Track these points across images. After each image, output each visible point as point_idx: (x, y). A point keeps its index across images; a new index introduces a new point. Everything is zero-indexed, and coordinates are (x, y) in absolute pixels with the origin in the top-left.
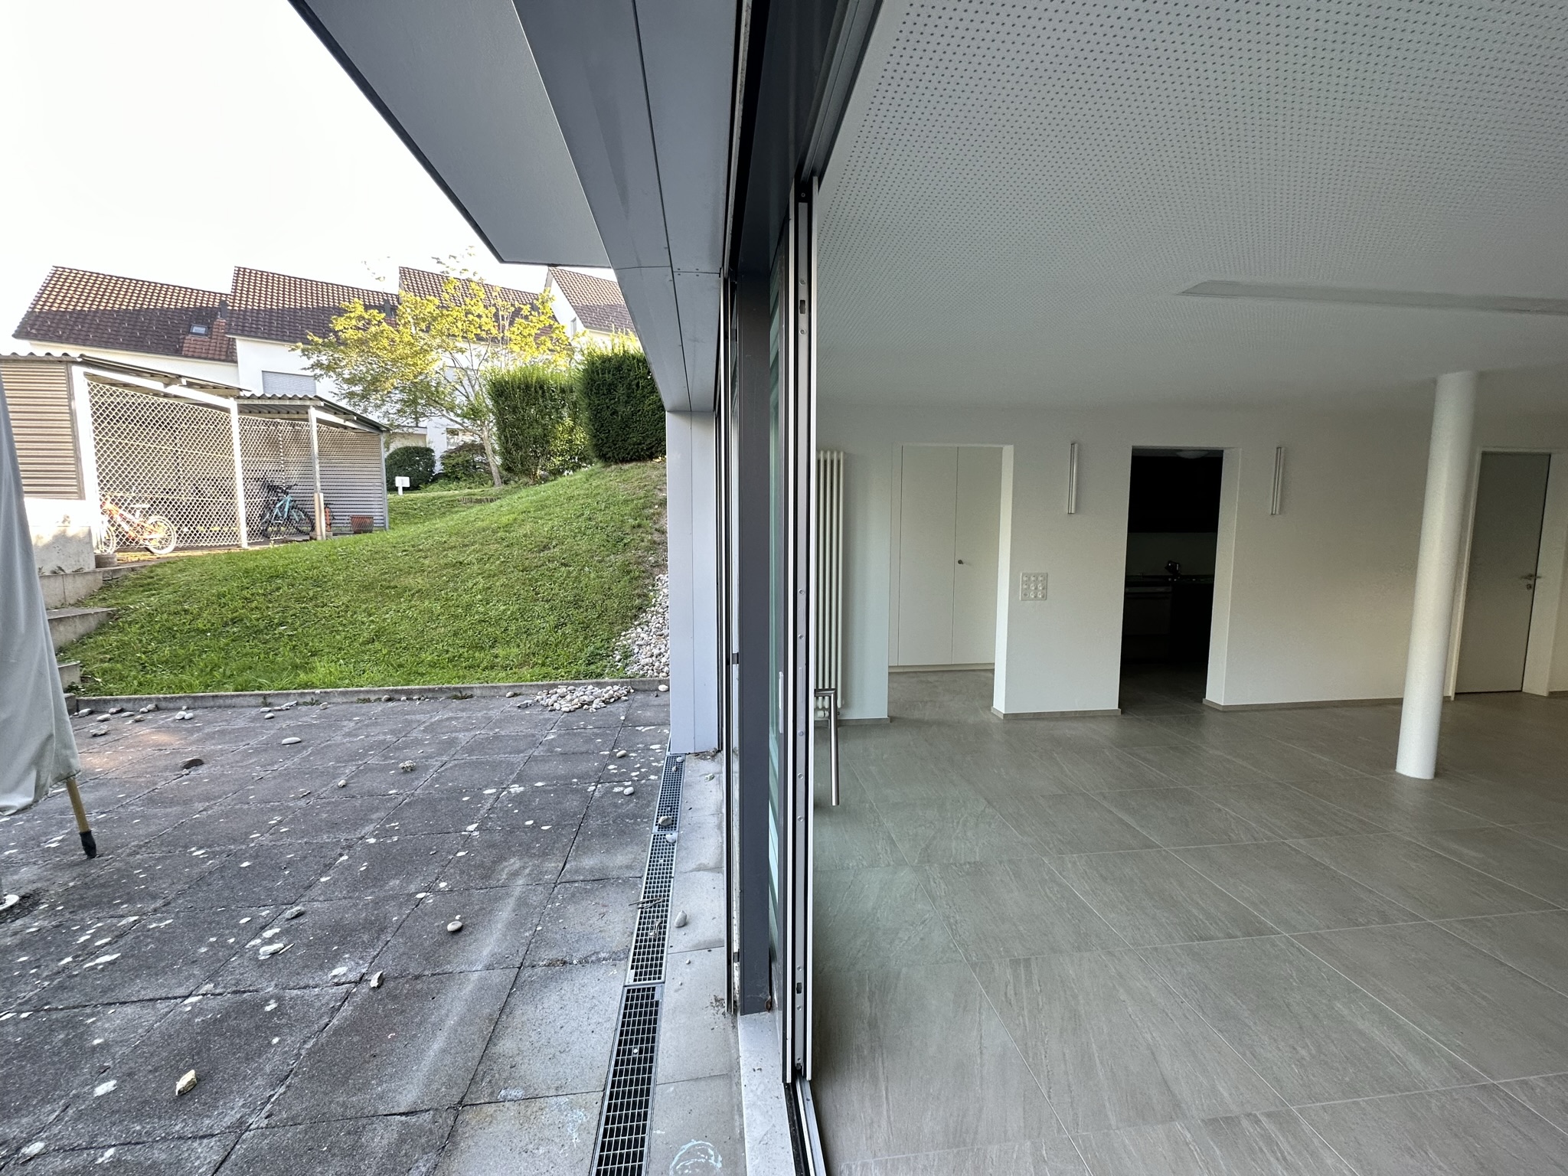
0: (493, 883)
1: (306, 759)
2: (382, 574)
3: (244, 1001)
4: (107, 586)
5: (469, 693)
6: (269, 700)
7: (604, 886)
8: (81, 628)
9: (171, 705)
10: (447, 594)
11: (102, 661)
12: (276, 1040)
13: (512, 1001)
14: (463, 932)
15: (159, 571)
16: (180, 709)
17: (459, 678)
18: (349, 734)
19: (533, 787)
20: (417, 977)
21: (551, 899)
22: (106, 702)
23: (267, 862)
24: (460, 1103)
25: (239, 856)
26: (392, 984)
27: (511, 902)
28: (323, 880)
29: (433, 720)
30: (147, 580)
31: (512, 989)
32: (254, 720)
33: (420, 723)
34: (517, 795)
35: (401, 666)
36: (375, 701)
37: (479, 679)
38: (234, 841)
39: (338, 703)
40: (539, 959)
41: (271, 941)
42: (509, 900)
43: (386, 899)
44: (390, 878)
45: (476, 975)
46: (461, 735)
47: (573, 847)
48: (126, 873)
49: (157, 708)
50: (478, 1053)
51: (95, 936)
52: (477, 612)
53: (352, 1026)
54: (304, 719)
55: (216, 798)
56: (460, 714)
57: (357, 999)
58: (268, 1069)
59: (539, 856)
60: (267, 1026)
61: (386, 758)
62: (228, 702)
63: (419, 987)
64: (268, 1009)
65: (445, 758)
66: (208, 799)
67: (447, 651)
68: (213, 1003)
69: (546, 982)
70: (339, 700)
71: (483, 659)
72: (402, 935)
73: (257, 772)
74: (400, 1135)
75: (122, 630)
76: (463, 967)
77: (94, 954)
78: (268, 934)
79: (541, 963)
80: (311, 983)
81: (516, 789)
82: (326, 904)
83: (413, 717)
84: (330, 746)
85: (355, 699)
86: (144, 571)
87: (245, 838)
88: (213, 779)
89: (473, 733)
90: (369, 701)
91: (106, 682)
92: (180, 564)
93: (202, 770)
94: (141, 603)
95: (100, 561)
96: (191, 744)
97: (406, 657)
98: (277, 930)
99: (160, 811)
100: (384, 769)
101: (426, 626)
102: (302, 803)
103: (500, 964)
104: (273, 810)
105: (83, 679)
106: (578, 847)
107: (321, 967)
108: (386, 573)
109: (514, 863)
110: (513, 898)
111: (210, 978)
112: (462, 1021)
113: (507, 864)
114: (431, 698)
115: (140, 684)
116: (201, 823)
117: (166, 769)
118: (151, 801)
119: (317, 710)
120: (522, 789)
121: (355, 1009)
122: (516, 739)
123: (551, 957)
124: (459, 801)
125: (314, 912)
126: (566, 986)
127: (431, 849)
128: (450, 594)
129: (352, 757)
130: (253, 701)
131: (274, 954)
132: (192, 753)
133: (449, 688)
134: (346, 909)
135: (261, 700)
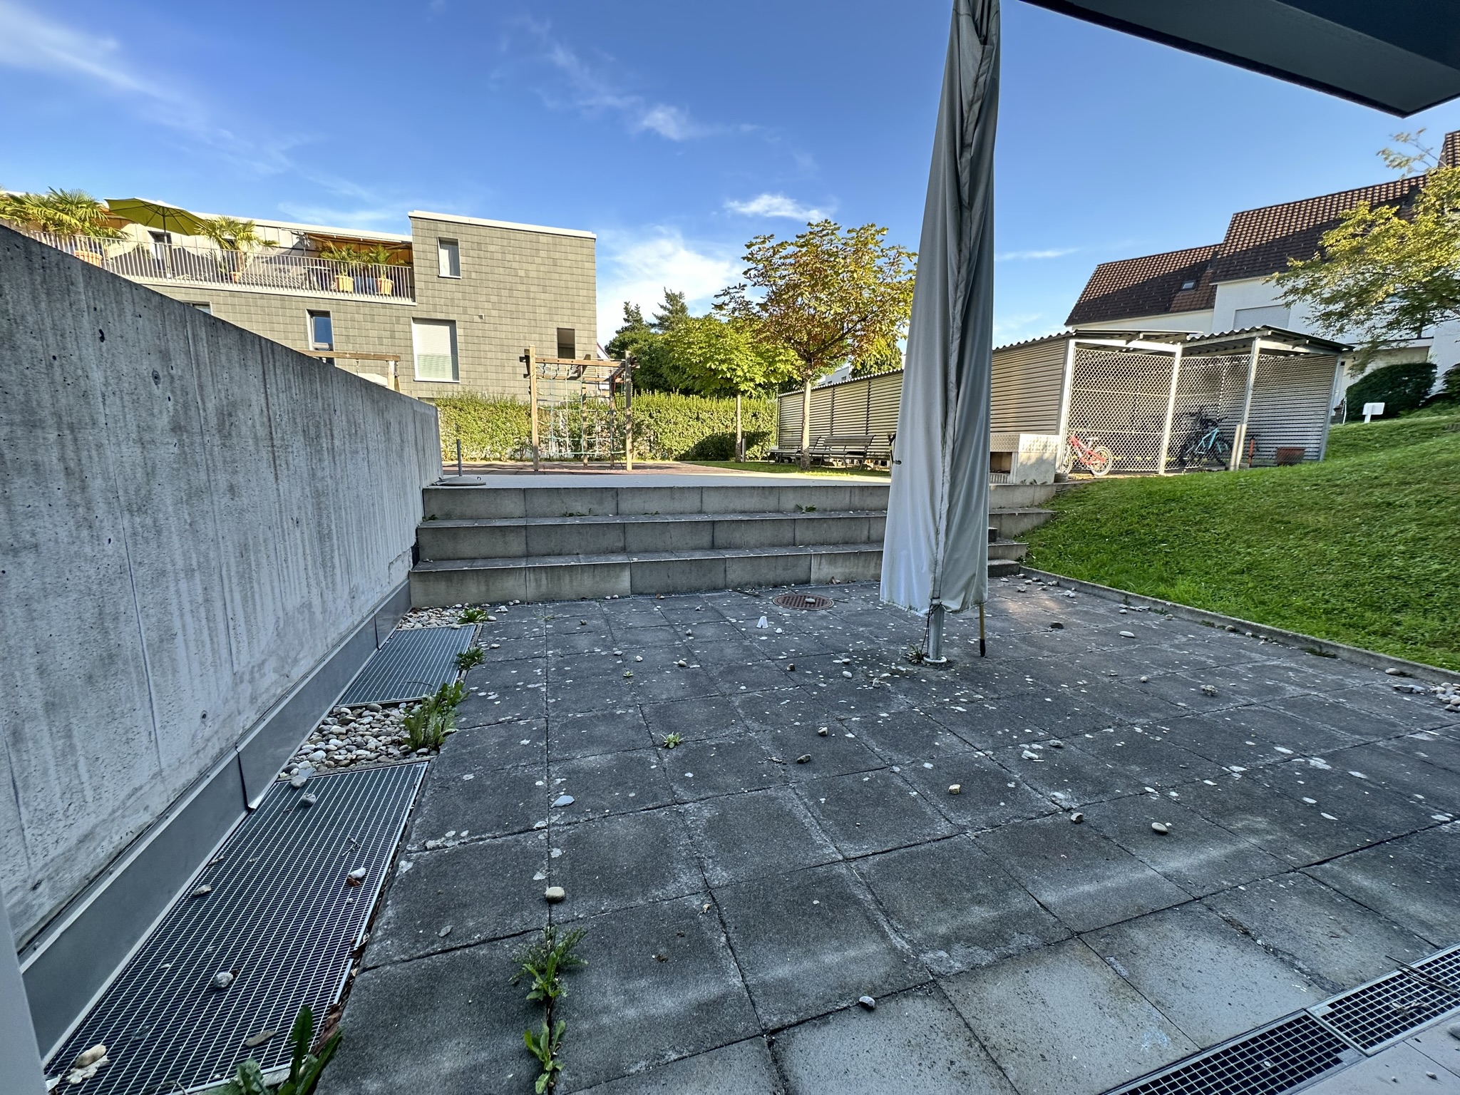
0: (1222, 822)
1: (1129, 651)
2: (1277, 507)
3: (1001, 772)
4: (1057, 496)
5: (1332, 652)
6: (1130, 600)
7: (1365, 915)
8: (1036, 521)
9: (1066, 585)
10: (1353, 538)
11: (1040, 545)
12: (1002, 804)
13: (1169, 914)
14: (1164, 837)
15: (1090, 488)
16: (1070, 589)
17: (1327, 633)
18: (1177, 647)
19: (1344, 772)
20: (1105, 838)
21: (1278, 876)
22: (1033, 572)
23: (1062, 705)
24: (1078, 934)
25: (1048, 693)
26: (1086, 828)
27: (1230, 849)
28: (1087, 736)
29: (1268, 663)
30: (1080, 493)
31: (1176, 906)
32: (1111, 611)
33: (1251, 660)
34: (1316, 769)
35: (1263, 603)
36: (1219, 627)
37: (1356, 642)
38: (1051, 682)
39: (1184, 619)
40: (1221, 909)
41: (1033, 751)
42: (1229, 847)
43: (1121, 775)
44: (1134, 763)
45: (1151, 873)
46: (1290, 688)
47: (1352, 855)
48: (991, 673)
49: (1058, 585)
50: (1113, 919)
51: (962, 696)
52: (1391, 566)
53: (1045, 831)
54: (1148, 622)
55: (1057, 652)
56: (1305, 669)
57: (1059, 819)
58: (990, 814)
59: (1296, 835)
60: (1003, 793)
61: (1195, 676)
62: (1101, 593)
63: (1102, 844)
64: (1009, 785)
65: (1254, 700)
66: (1052, 652)
67: (1328, 602)
68: (988, 762)
69: (1212, 930)
70: (1186, 617)
71: (1375, 621)
72: (1115, 805)
73: (1092, 647)
74: (1030, 912)
75: (1056, 527)
76: (1145, 859)
77: (957, 704)
78: (1035, 746)
79: (1220, 913)
80: (1039, 789)
81: (1319, 763)
82: (1078, 752)
83: (1248, 653)
84: (1154, 649)
85: (1200, 620)
86: (1082, 487)
87: (1058, 685)
88: (1063, 640)
89: (1307, 691)
90: (1213, 625)
91: (1037, 559)
92: (1106, 484)
93: (1060, 632)
94: (1073, 510)
95: (1058, 478)
96: (1063, 614)
97: (1273, 596)
98: (1041, 747)
99: (1024, 647)
100: (1187, 684)
101: (1311, 569)
102: (1107, 680)
103: (1179, 882)
104: (1085, 676)
105: (1027, 555)
106: (1356, 859)
107: (1050, 785)
108: (1283, 507)
109: (1261, 822)
110: (1234, 848)
111: (994, 749)
112: (1117, 890)
113: (1250, 817)
114: (1280, 643)
115: (1054, 566)
116: (1040, 663)
117: (1042, 623)
118: (1024, 639)
119: (1163, 619)
120: (1328, 767)
121: (1054, 823)
122: (1362, 718)
123: (1235, 917)
124: (1241, 741)
125: (1070, 752)
126: (1231, 949)
127: (1183, 763)
128: (1357, 539)
129: (1167, 663)
130: (1118, 597)
131: (1031, 759)
132: (1061, 619)
133: (1306, 639)
134: (1089, 763)
135: (1123, 598)
